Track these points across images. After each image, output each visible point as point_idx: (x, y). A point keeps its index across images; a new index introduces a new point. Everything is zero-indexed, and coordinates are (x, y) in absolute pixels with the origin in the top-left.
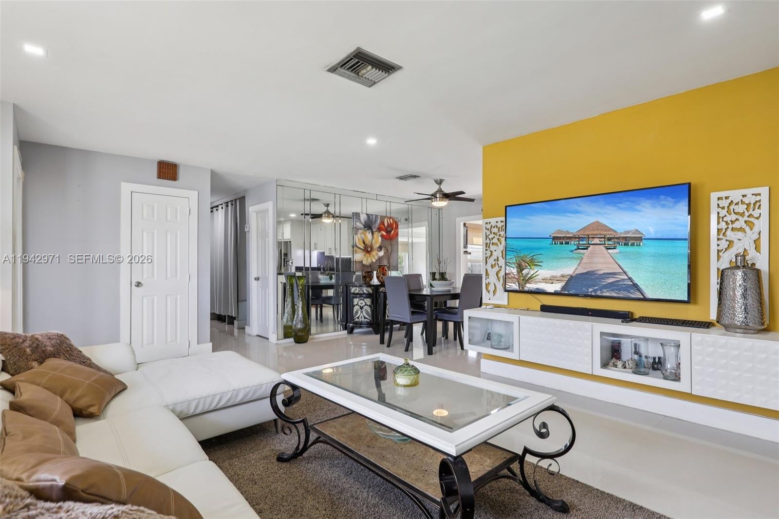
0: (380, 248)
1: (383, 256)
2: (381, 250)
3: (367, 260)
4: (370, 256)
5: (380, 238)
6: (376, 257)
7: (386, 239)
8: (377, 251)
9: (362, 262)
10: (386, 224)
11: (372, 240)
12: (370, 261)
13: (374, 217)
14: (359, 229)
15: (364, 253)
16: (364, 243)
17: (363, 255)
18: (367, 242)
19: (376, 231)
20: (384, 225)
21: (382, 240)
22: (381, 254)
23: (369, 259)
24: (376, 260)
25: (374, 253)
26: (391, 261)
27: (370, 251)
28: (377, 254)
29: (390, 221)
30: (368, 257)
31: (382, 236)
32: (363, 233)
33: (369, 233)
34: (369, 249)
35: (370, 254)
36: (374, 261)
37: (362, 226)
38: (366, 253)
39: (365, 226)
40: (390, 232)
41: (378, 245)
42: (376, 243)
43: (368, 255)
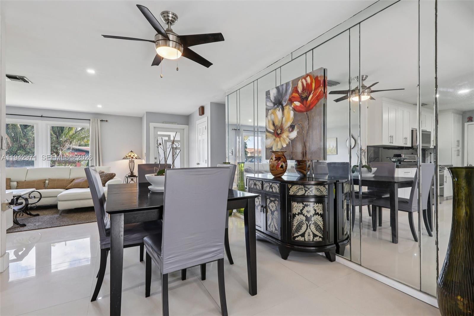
0: (292, 127)
1: (297, 137)
2: (292, 131)
3: (277, 145)
4: (280, 140)
5: (292, 113)
6: (287, 141)
7: (301, 111)
8: (288, 132)
9: (272, 148)
10: (300, 89)
11: (282, 118)
12: (279, 147)
13: (284, 87)
14: (269, 110)
15: (274, 137)
16: (274, 124)
17: (273, 139)
18: (277, 123)
19: (286, 105)
20: (297, 91)
21: (295, 115)
22: (294, 135)
23: (279, 144)
24: (287, 145)
25: (284, 135)
26: (308, 145)
27: (280, 134)
28: (288, 137)
29: (306, 81)
30: (278, 142)
31: (294, 109)
32: (272, 113)
33: (279, 110)
34: (279, 132)
35: (280, 138)
36: (285, 146)
37: (272, 105)
38: (275, 136)
39: (275, 104)
40: (307, 98)
41: (289, 124)
42: (286, 121)
43: (278, 139)
